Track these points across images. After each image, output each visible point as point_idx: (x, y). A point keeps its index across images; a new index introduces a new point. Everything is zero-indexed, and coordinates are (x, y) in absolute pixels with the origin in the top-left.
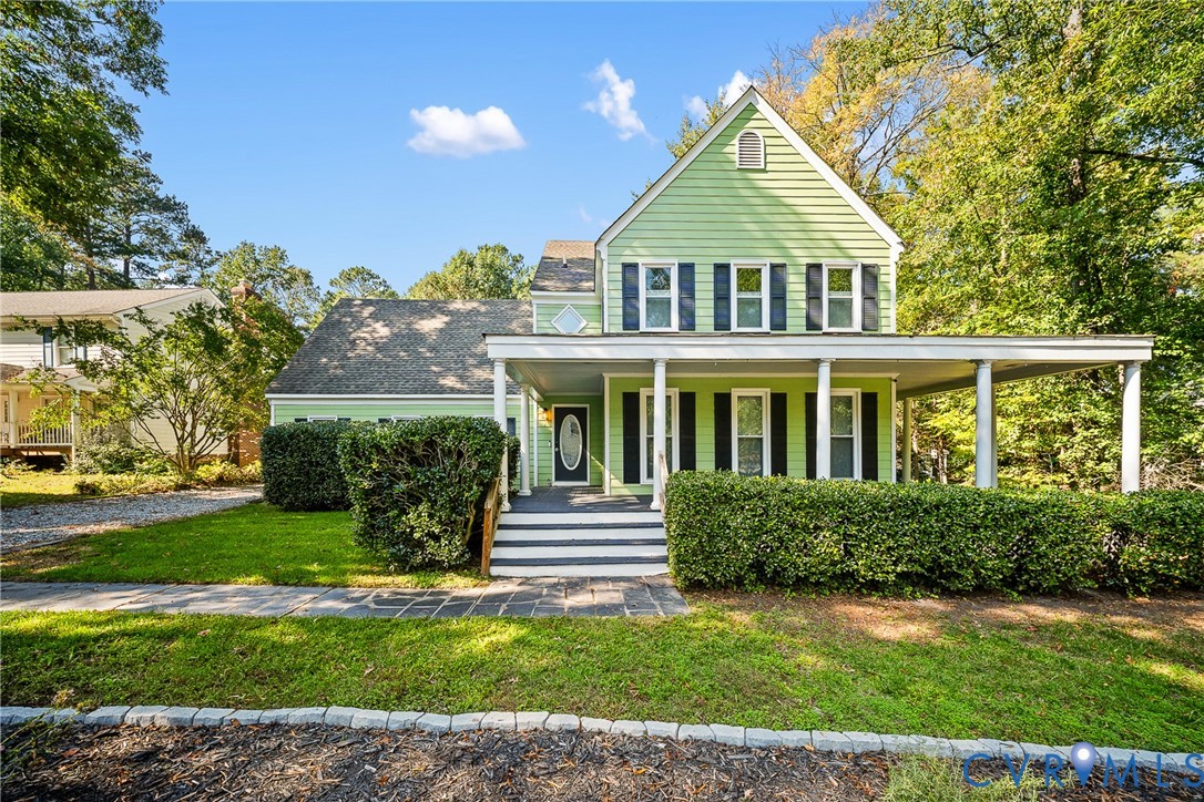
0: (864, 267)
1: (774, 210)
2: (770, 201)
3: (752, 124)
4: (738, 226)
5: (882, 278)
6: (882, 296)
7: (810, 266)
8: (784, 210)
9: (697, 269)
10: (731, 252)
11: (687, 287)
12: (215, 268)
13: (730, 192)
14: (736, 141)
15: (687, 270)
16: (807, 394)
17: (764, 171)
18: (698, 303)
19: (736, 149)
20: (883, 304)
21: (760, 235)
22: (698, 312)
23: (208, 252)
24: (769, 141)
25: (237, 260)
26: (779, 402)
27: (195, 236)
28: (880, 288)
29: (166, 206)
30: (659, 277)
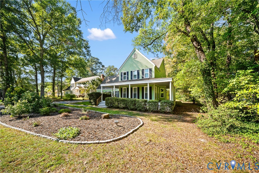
0: (150, 69)
1: (138, 63)
2: (137, 62)
3: (135, 52)
4: (133, 66)
5: (152, 70)
6: (152, 72)
7: (142, 70)
8: (139, 63)
9: (129, 72)
10: (132, 69)
11: (128, 75)
12: (106, 70)
13: (133, 62)
14: (133, 55)
15: (128, 72)
16: (142, 87)
17: (137, 58)
18: (129, 76)
19: (133, 56)
20: (152, 74)
21: (136, 67)
22: (129, 77)
23: (105, 68)
24: (137, 54)
25: (108, 68)
26: (138, 88)
27: (103, 66)
28: (152, 71)
29: (100, 63)
30: (125, 74)
